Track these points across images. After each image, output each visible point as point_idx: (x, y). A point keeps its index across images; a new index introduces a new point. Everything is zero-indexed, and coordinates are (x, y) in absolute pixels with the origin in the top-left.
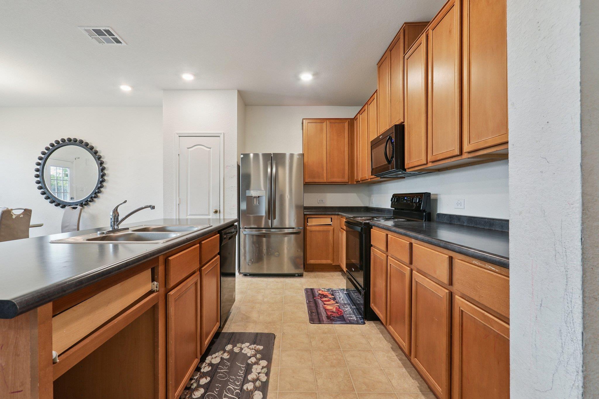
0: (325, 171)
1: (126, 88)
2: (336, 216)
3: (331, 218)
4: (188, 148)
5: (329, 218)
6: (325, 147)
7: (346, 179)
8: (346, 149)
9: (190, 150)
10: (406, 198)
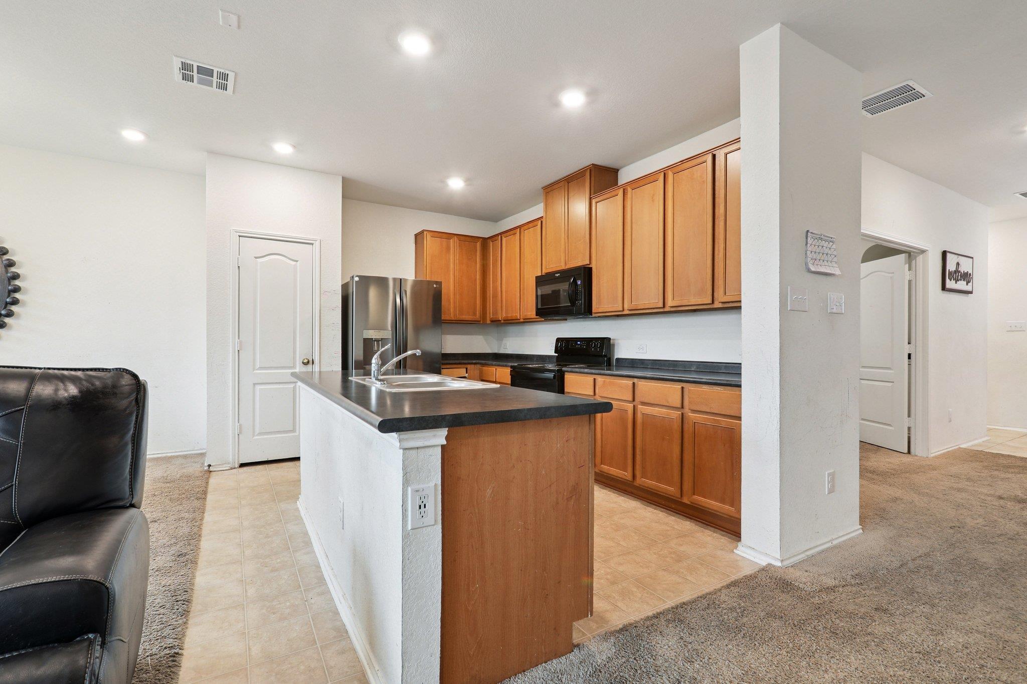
0: (452, 306)
1: (133, 136)
2: (473, 366)
3: (466, 369)
4: (256, 258)
5: (464, 368)
6: (452, 273)
7: (478, 316)
8: (478, 277)
9: (259, 260)
10: (579, 343)
